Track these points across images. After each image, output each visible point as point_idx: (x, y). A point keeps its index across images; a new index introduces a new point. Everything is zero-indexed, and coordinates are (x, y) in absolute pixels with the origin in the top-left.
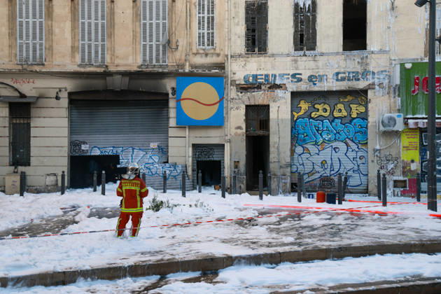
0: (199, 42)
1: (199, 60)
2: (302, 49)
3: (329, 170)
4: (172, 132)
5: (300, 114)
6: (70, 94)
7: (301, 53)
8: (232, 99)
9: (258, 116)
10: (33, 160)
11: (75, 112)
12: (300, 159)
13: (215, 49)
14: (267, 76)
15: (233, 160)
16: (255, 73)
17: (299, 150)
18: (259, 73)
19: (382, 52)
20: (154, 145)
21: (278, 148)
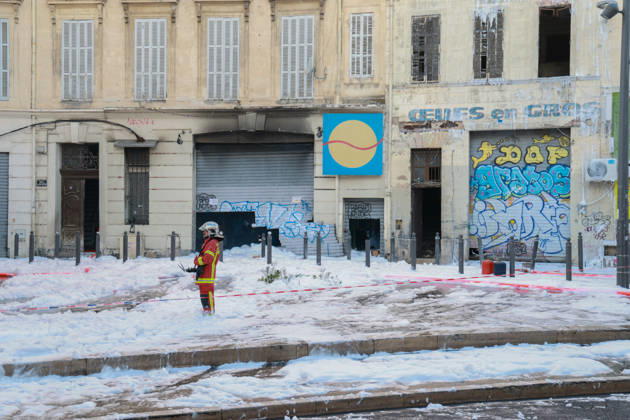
0: (353, 70)
1: (353, 92)
2: (484, 76)
3: (518, 231)
4: (318, 183)
5: (481, 159)
6: (196, 137)
7: (483, 81)
8: (394, 141)
9: (427, 162)
10: (152, 218)
11: (201, 159)
12: (481, 217)
13: (372, 78)
14: (438, 111)
15: (395, 219)
16: (422, 108)
17: (480, 206)
18: (429, 107)
19: (590, 78)
20: (296, 200)
21: (452, 204)
